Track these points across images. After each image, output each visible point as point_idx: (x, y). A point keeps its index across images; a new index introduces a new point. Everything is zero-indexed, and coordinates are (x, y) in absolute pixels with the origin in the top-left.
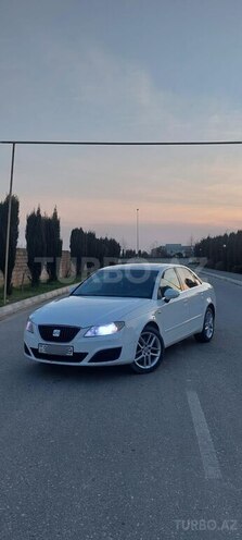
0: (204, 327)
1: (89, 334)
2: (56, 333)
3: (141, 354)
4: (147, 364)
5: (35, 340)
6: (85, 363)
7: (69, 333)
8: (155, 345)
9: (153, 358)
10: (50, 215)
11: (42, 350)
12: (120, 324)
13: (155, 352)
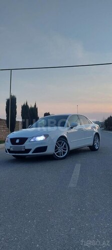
0: (94, 143)
1: (32, 140)
2: (17, 141)
3: (58, 150)
4: (61, 155)
5: (8, 145)
6: (30, 153)
7: (23, 140)
8: (65, 147)
9: (64, 153)
10: (33, 106)
11: (12, 149)
12: (46, 136)
13: (66, 150)
